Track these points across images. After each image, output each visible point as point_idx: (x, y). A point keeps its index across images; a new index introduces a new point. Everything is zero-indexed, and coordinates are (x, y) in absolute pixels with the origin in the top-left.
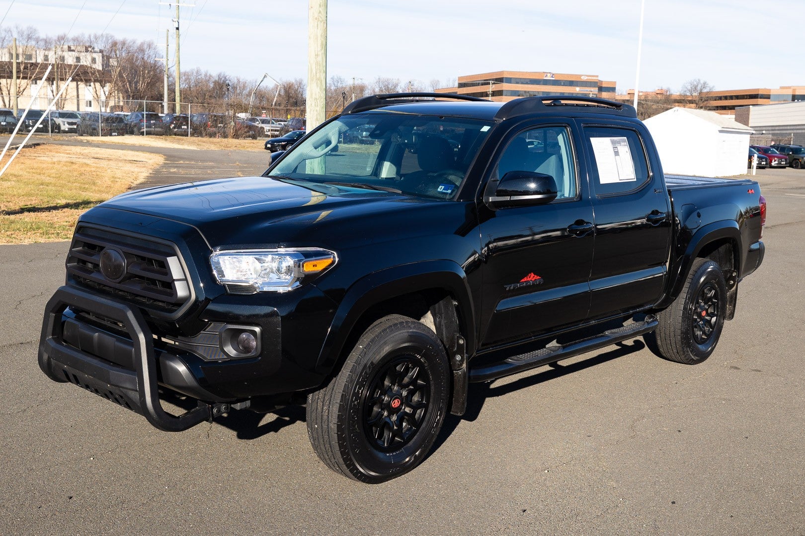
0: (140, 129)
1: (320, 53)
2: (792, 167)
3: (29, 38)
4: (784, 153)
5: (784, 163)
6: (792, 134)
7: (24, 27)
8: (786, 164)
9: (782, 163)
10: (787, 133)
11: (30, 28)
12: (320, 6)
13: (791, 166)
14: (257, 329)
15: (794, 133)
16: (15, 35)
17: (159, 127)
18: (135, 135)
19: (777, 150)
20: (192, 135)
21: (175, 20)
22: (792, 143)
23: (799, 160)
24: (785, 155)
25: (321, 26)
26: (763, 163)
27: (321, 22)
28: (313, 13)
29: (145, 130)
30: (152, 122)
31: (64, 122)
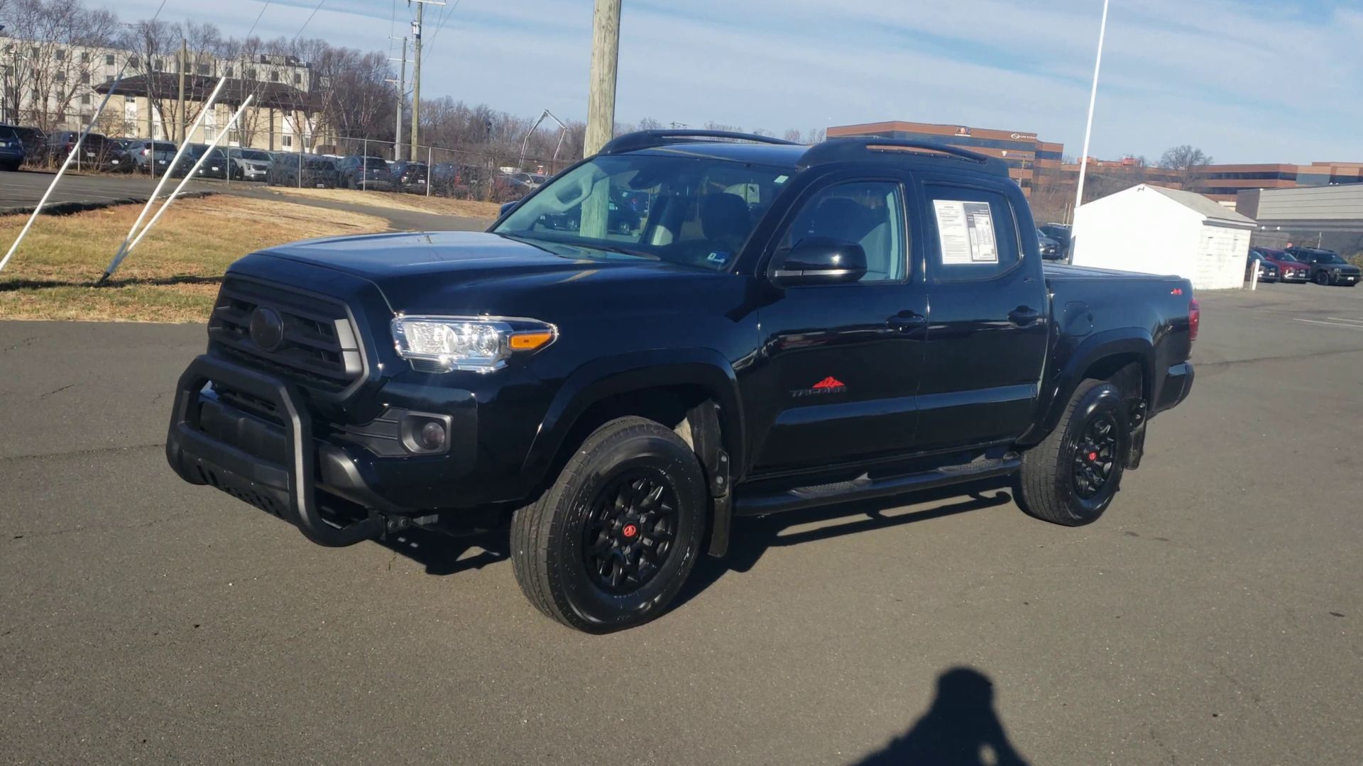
0: (357, 180)
1: (607, 79)
2: (1316, 283)
3: (206, 41)
4: (1304, 261)
5: (1304, 275)
6: (1320, 234)
7: (199, 24)
8: (1305, 277)
9: (1301, 275)
10: (1312, 232)
11: (207, 26)
12: (610, 8)
13: (1314, 281)
14: (447, 419)
15: (1323, 233)
16: (186, 35)
17: (385, 180)
18: (351, 189)
19: (1294, 255)
20: (433, 193)
21: (415, 23)
22: (1319, 247)
23: (1326, 271)
24: (1305, 263)
25: (610, 38)
26: (1271, 274)
27: (611, 32)
28: (600, 19)
30: (375, 171)
31: (249, 165)
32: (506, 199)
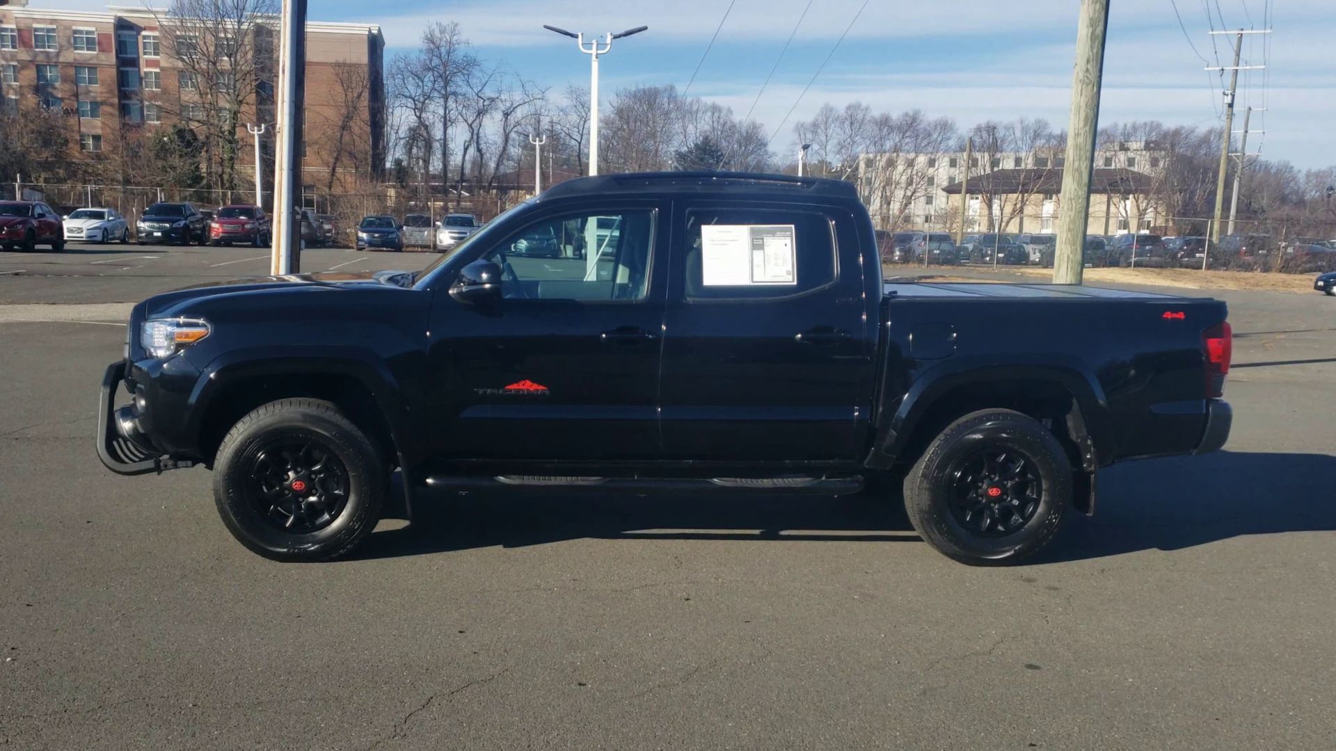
0: (1129, 257)
3: (1037, 135)
7: (1031, 120)
11: (1038, 122)
16: (1018, 134)
17: (1157, 256)
18: (1122, 267)
20: (1209, 267)
21: (1227, 92)
29: (1133, 260)
30: (1147, 248)
31: (1035, 249)
32: (1300, 269)
